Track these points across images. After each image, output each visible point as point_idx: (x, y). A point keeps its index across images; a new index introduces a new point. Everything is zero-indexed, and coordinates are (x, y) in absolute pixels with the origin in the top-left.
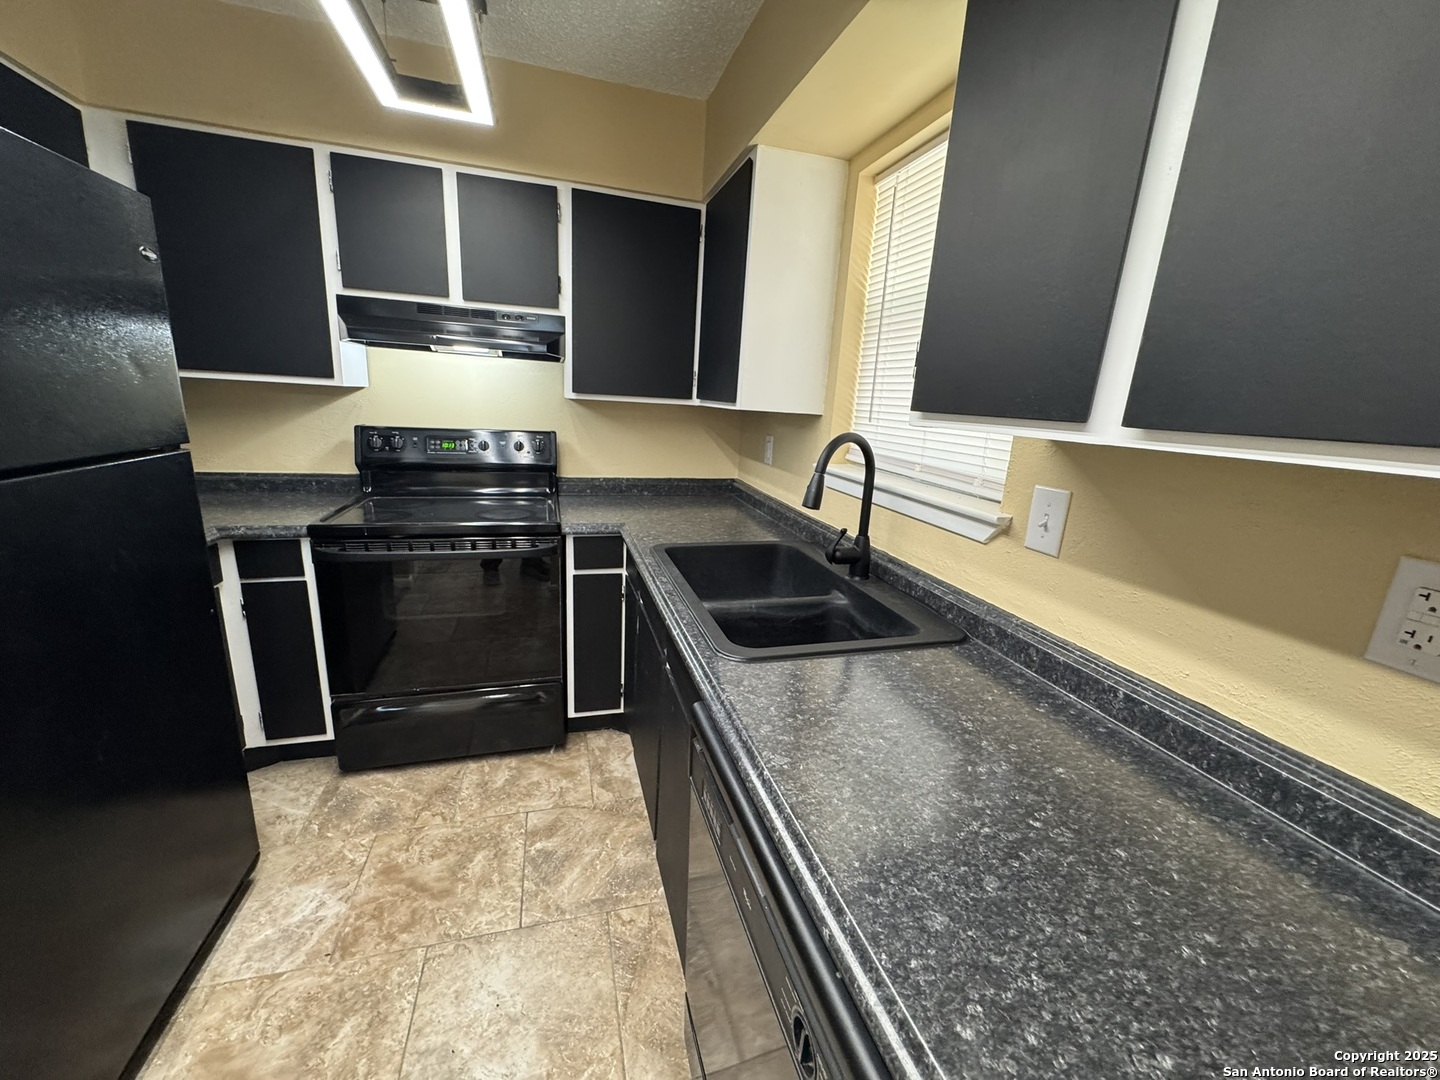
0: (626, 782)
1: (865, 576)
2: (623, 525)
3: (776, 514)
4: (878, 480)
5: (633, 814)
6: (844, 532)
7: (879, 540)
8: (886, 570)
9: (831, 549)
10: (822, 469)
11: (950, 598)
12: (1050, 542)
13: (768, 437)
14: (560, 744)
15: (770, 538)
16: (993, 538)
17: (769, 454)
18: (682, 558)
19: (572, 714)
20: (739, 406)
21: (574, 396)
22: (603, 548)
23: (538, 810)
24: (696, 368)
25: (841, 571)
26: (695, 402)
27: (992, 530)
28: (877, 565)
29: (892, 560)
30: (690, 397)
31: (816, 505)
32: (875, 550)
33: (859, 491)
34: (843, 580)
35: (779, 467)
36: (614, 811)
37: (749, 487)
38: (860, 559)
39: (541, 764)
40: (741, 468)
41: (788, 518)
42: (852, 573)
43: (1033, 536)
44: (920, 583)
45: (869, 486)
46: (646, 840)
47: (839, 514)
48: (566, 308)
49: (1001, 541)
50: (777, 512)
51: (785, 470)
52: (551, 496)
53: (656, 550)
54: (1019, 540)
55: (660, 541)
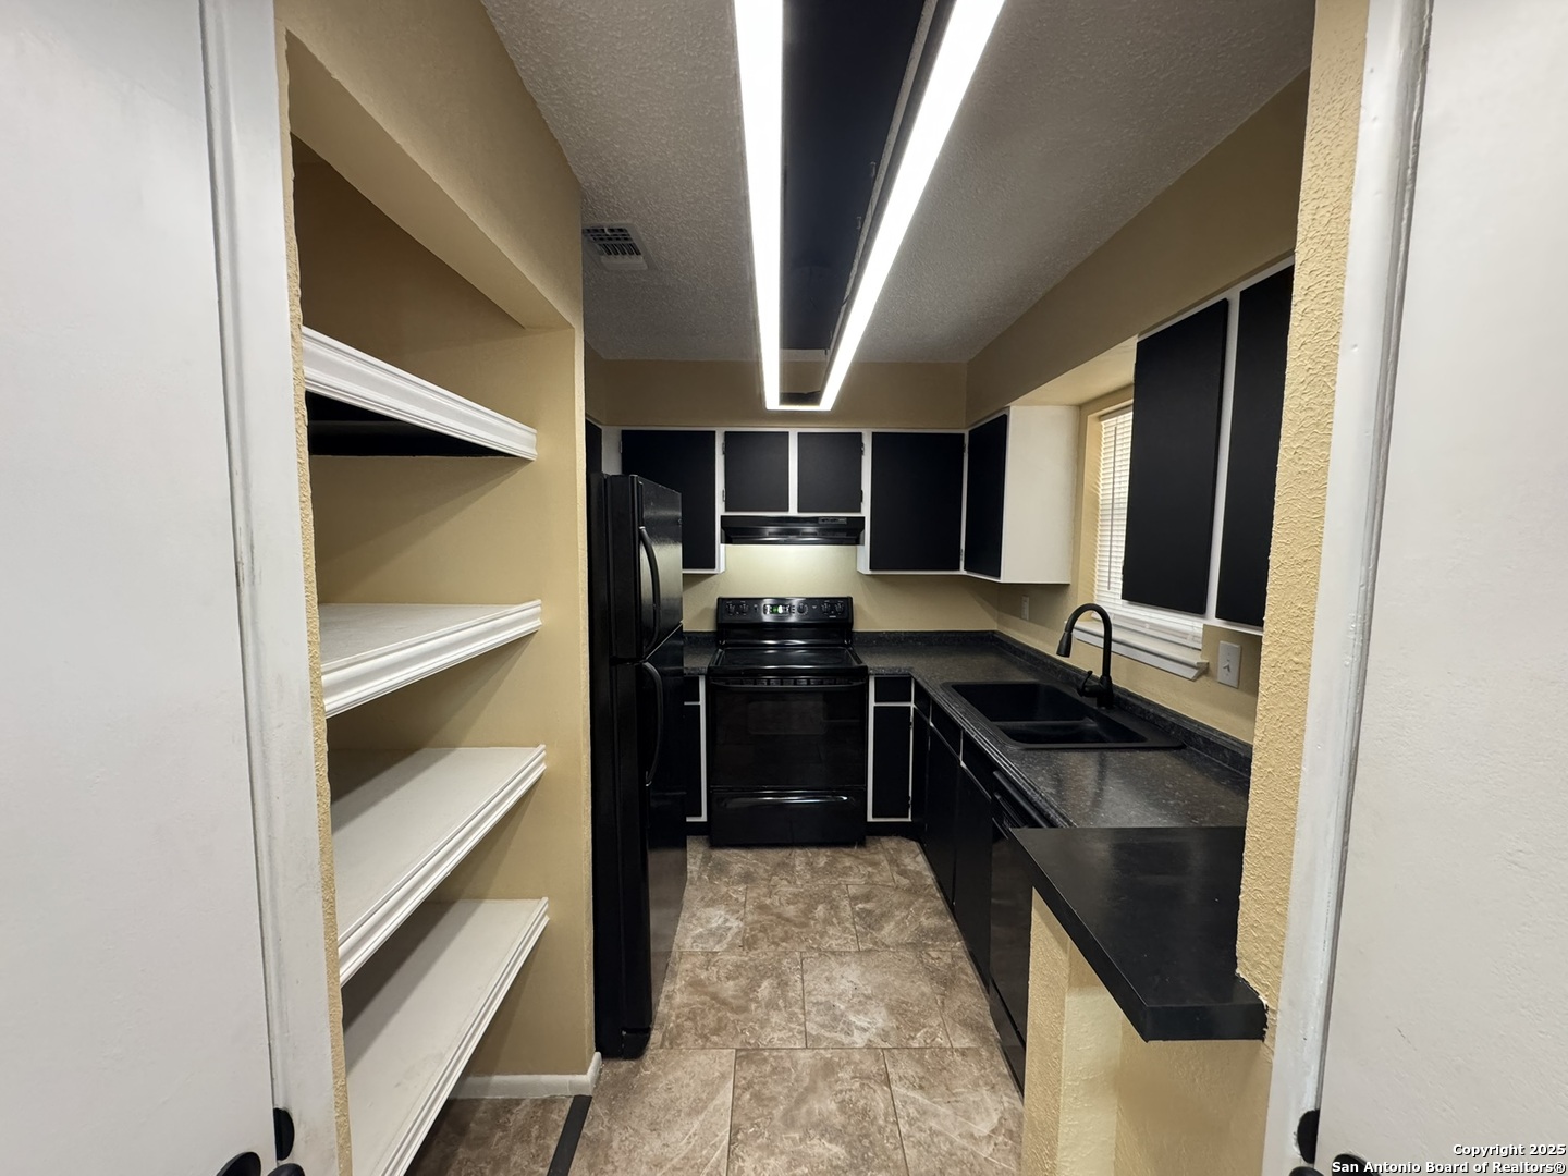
0: (918, 873)
1: (1110, 707)
2: (911, 669)
3: (1035, 659)
4: (1115, 634)
5: (927, 895)
6: (1090, 673)
7: (1119, 679)
8: (1126, 702)
9: (1080, 686)
10: (1071, 627)
11: (1173, 720)
12: (1231, 678)
13: (1024, 598)
14: (862, 844)
15: (1029, 679)
16: (1198, 677)
17: (1026, 612)
18: (966, 691)
19: (870, 818)
20: (1001, 581)
21: (870, 572)
22: (894, 686)
23: (855, 883)
24: (963, 545)
25: (1091, 702)
26: (962, 572)
27: (1196, 671)
28: (1119, 698)
29: (1130, 694)
30: (958, 569)
31: (1067, 654)
32: (1118, 688)
33: (1101, 643)
34: (1094, 710)
35: (1035, 623)
36: (914, 891)
37: (1009, 638)
38: (1104, 692)
39: (849, 855)
40: (999, 622)
41: (1044, 664)
42: (1099, 705)
43: (1222, 675)
44: (1151, 710)
45: (1108, 638)
46: (941, 912)
47: (1086, 659)
48: (866, 511)
49: (1203, 679)
50: (1036, 659)
51: (1043, 624)
52: (849, 645)
53: (944, 686)
54: (1214, 677)
55: (945, 680)
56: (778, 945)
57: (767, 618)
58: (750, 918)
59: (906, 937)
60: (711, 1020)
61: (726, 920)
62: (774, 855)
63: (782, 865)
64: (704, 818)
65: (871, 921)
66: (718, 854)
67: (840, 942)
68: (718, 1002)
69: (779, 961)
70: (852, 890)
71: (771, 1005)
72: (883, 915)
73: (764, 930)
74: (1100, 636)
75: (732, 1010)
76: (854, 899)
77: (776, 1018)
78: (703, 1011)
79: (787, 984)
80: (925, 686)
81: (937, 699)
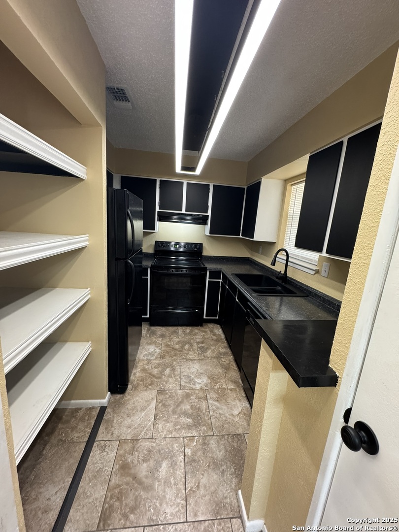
0: (219, 335)
1: (285, 283)
2: (221, 268)
3: (263, 267)
4: (290, 259)
5: (222, 342)
6: (281, 271)
7: (289, 274)
8: (291, 281)
9: (277, 276)
10: (276, 256)
11: (306, 287)
12: (326, 275)
14: (201, 325)
16: (315, 274)
17: (260, 251)
18: (239, 276)
19: (205, 317)
20: (254, 240)
21: (209, 235)
22: (215, 274)
23: (199, 338)
24: (241, 228)
25: (279, 281)
26: (241, 236)
27: (315, 272)
28: (289, 280)
29: (292, 279)
30: (239, 235)
31: (274, 265)
32: (289, 277)
33: (285, 262)
34: (280, 284)
35: (263, 255)
36: (217, 341)
38: (284, 278)
39: (197, 329)
40: (251, 254)
41: (266, 269)
42: (282, 282)
43: (323, 273)
44: (299, 284)
45: (287, 261)
46: (226, 347)
47: (279, 267)
48: (209, 213)
49: (316, 275)
50: (262, 267)
51: (265, 256)
52: (200, 260)
53: (232, 274)
54: (320, 274)
55: (233, 272)
56: (172, 357)
57: (173, 249)
58: (163, 349)
59: (214, 355)
60: (149, 381)
61: (155, 349)
62: (171, 329)
63: (175, 332)
64: (148, 316)
65: (203, 350)
66: (153, 328)
67: (193, 356)
68: (152, 375)
69: (173, 363)
70: (198, 340)
71: (169, 376)
72: (207, 348)
73: (167, 352)
74: (284, 260)
75: (157, 378)
76: (198, 343)
77: (171, 380)
78: (146, 378)
79: (175, 370)
80: (226, 274)
81: (230, 279)
